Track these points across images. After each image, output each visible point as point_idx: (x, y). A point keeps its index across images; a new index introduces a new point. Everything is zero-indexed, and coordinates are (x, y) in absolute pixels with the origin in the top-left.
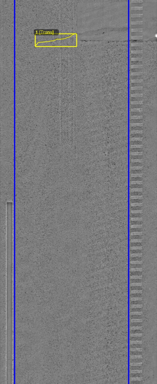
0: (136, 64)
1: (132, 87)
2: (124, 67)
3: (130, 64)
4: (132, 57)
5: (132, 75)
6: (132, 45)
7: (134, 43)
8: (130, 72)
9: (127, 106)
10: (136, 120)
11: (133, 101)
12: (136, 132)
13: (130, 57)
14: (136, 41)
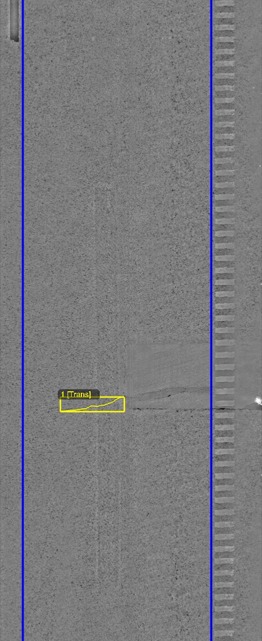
0: (224, 448)
1: (216, 487)
2: (204, 452)
3: (213, 447)
4: (217, 436)
5: (216, 465)
6: (217, 415)
7: (221, 412)
8: (213, 460)
9: (209, 518)
10: (223, 541)
11: (218, 509)
12: (223, 561)
13: (213, 436)
14: (223, 409)
